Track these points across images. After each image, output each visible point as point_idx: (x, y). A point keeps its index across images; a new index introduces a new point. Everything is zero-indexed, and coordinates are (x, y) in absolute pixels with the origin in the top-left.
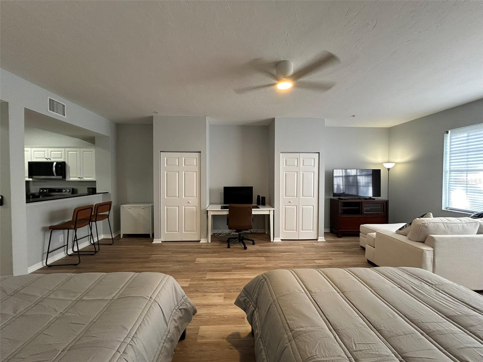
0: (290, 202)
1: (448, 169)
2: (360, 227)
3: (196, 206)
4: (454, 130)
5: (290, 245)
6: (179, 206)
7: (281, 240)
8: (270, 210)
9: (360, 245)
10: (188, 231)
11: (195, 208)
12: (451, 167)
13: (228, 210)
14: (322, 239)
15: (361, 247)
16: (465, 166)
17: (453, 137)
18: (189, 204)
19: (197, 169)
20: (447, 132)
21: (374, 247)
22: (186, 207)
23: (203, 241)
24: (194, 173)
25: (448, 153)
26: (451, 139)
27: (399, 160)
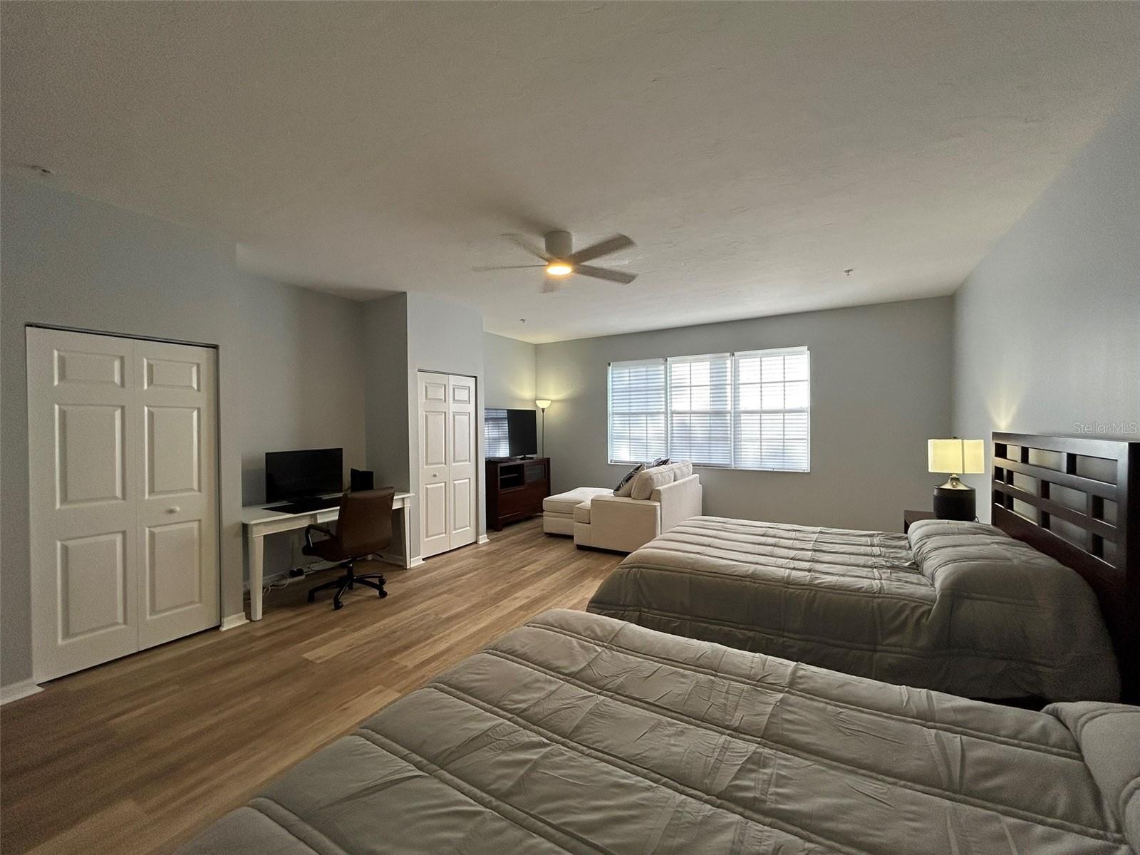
0: (435, 476)
1: (611, 412)
2: (544, 502)
3: (200, 521)
4: (616, 363)
5: (448, 563)
6: (124, 533)
7: (423, 559)
8: (403, 499)
9: (545, 531)
10: (166, 610)
11: (195, 525)
12: (614, 408)
13: (339, 508)
14: (484, 539)
15: (546, 533)
16: (628, 408)
17: (615, 372)
18: (173, 518)
19: (203, 399)
20: (609, 364)
21: (589, 523)
22: (156, 530)
23: (233, 622)
24: (193, 412)
25: (611, 391)
26: (612, 374)
27: (553, 397)
